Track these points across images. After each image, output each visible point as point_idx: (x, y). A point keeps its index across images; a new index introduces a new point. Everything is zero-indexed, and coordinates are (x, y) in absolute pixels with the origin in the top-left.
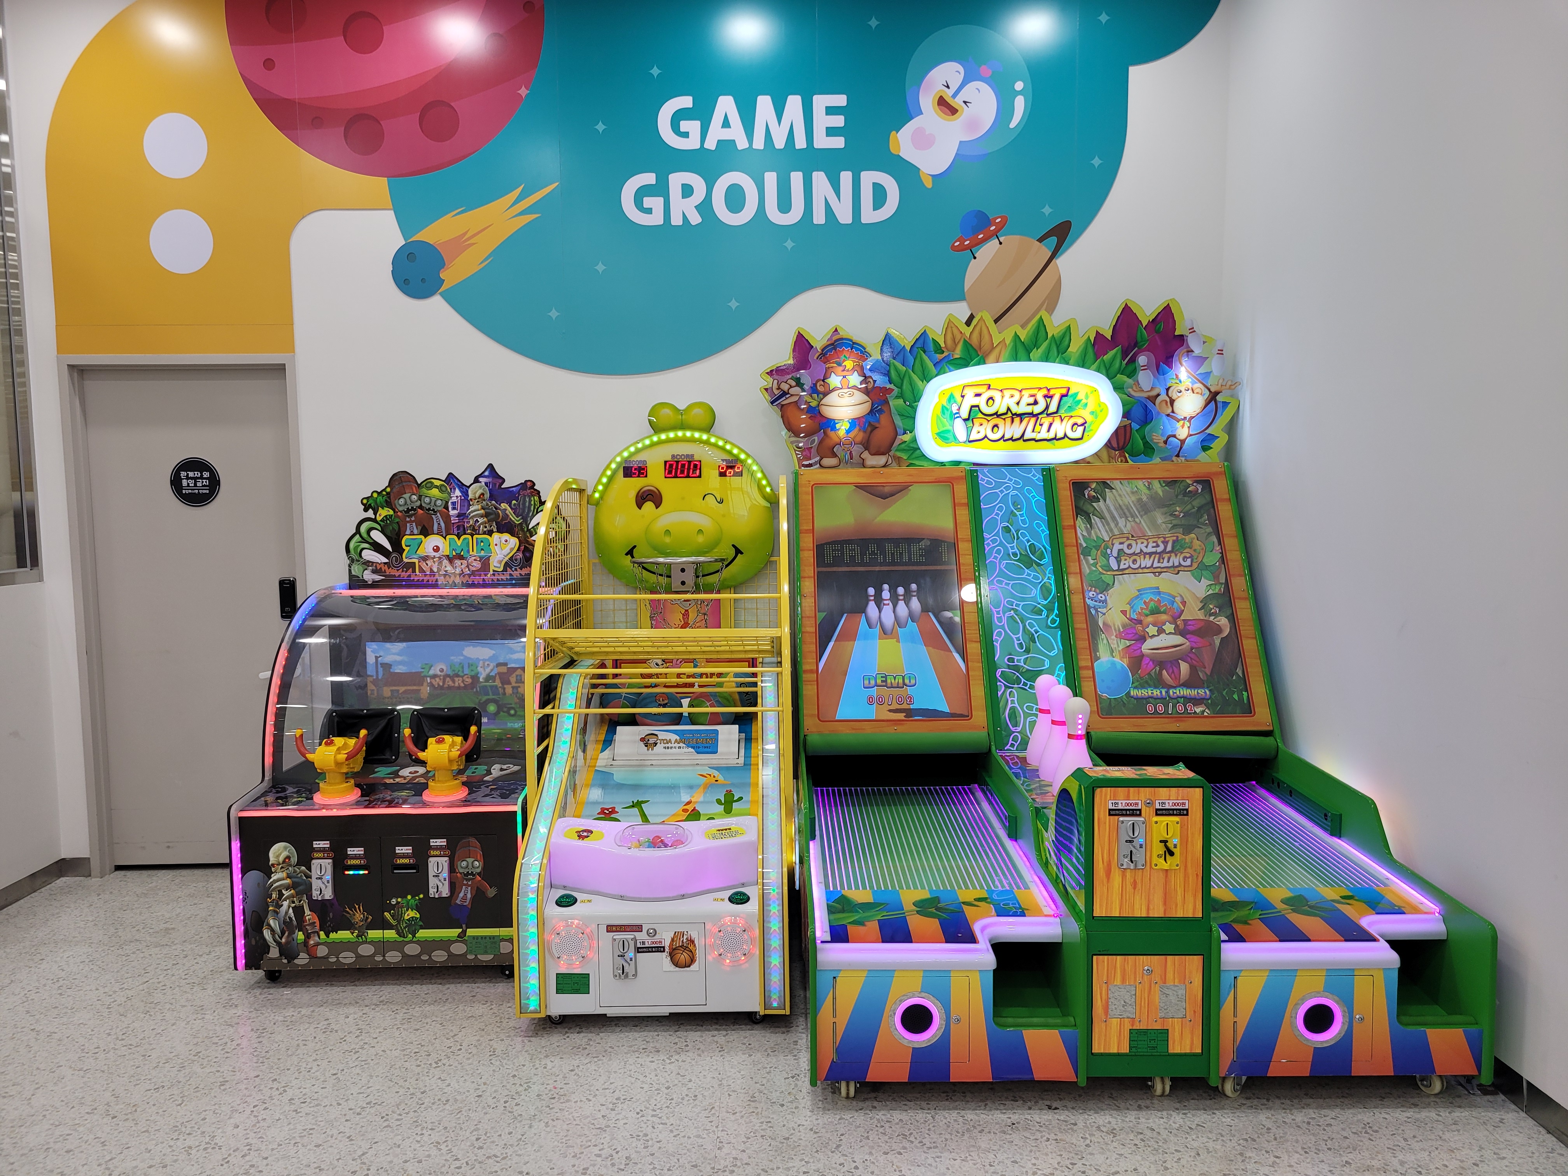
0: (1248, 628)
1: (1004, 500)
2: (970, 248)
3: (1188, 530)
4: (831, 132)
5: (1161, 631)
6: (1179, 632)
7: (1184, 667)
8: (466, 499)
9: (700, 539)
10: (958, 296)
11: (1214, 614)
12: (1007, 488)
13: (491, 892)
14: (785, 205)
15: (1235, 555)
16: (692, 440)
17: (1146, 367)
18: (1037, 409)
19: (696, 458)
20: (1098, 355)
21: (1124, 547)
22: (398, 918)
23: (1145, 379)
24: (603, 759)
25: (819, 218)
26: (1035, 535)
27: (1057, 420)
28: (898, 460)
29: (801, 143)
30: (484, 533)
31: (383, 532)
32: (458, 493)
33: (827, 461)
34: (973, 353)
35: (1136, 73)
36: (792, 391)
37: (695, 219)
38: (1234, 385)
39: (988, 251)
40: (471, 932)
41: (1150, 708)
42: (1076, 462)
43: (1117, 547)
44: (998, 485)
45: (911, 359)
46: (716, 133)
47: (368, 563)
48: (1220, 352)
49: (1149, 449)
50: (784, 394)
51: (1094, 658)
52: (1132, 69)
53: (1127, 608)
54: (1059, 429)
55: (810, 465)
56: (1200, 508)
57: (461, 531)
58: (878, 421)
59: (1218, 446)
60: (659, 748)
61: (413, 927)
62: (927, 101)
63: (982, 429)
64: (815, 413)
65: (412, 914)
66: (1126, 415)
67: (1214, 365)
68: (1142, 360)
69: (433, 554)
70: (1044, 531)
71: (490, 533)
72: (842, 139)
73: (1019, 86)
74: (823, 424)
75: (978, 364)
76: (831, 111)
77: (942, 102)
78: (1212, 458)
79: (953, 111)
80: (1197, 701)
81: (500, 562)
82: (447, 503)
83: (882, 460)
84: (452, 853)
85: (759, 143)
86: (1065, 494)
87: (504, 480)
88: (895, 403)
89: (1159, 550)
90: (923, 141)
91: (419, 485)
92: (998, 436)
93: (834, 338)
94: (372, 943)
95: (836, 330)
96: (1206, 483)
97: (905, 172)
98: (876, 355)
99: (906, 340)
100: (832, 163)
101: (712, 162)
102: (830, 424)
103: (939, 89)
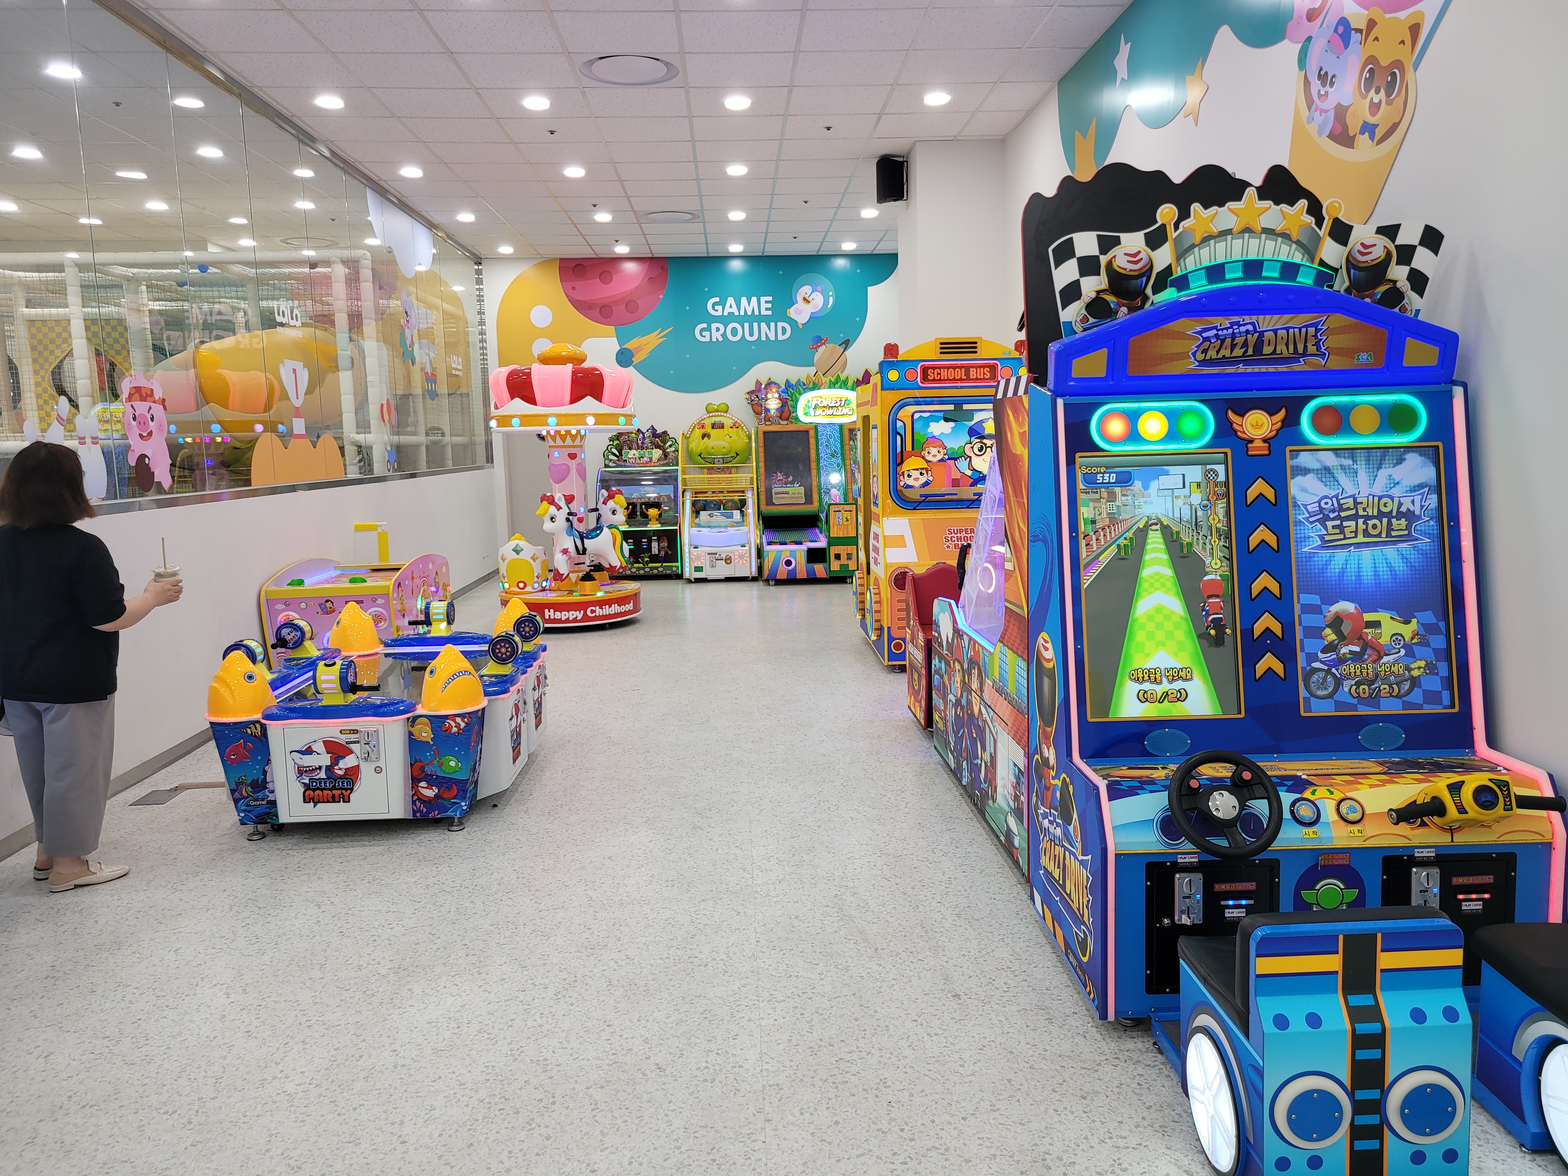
1: (826, 435)
2: (816, 348)
4: (767, 309)
8: (644, 438)
9: (724, 450)
10: (812, 365)
12: (828, 431)
13: (670, 553)
14: (751, 334)
16: (721, 416)
18: (837, 405)
19: (722, 422)
20: (854, 386)
22: (643, 560)
24: (697, 521)
25: (763, 338)
26: (836, 447)
27: (844, 408)
28: (792, 422)
29: (757, 313)
30: (650, 449)
31: (616, 449)
32: (641, 435)
33: (767, 423)
34: (816, 386)
35: (872, 291)
36: (755, 399)
37: (721, 339)
39: (822, 349)
40: (664, 564)
42: (850, 422)
44: (825, 430)
45: (795, 388)
46: (727, 310)
47: (611, 460)
50: (752, 400)
52: (869, 288)
54: (845, 411)
55: (761, 424)
57: (643, 448)
58: (785, 409)
61: (647, 563)
62: (800, 299)
63: (819, 411)
64: (763, 407)
65: (647, 559)
69: (633, 456)
70: (839, 446)
71: (652, 449)
72: (771, 312)
73: (831, 293)
75: (818, 390)
76: (766, 302)
77: (805, 299)
81: (656, 459)
82: (638, 439)
83: (786, 422)
84: (658, 540)
85: (742, 313)
86: (846, 433)
87: (657, 431)
88: (790, 403)
90: (799, 312)
91: (628, 433)
92: (825, 414)
93: (770, 381)
94: (635, 568)
95: (770, 379)
97: (793, 323)
98: (783, 387)
99: (793, 381)
100: (767, 320)
101: (725, 320)
102: (767, 410)
103: (803, 295)
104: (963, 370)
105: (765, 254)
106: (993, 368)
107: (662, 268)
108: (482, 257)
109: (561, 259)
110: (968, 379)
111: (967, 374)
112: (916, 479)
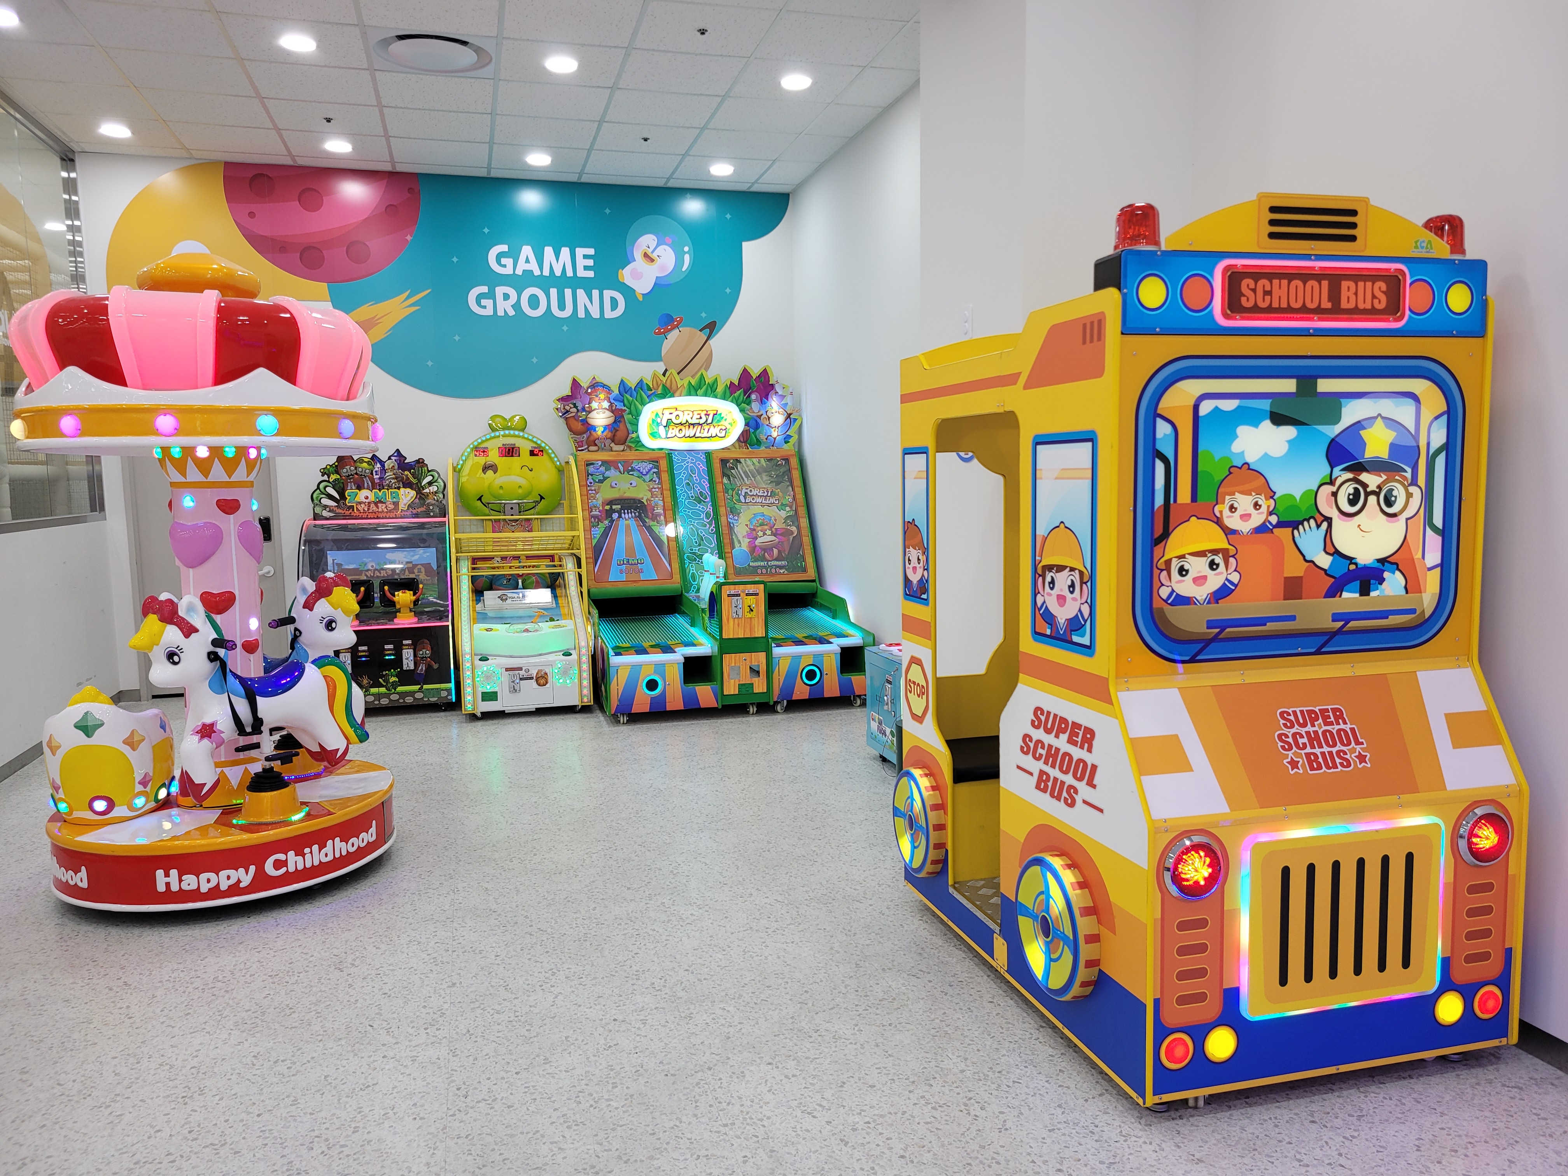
0: (806, 531)
1: (686, 469)
2: (664, 333)
3: (778, 483)
4: (586, 268)
5: (765, 534)
6: (773, 534)
7: (775, 551)
8: (383, 470)
9: (520, 491)
10: (659, 359)
11: (790, 525)
12: (688, 462)
13: (436, 666)
14: (562, 307)
15: (800, 496)
16: (514, 436)
17: (756, 400)
18: (702, 421)
19: (516, 446)
20: (732, 393)
21: (748, 491)
22: (387, 681)
23: (755, 406)
24: (479, 607)
25: (581, 314)
26: (702, 487)
27: (712, 427)
28: (630, 447)
29: (570, 273)
30: (395, 488)
31: (334, 488)
32: (379, 465)
33: (591, 448)
34: (668, 392)
35: (748, 247)
36: (571, 410)
37: (511, 313)
38: (799, 411)
39: (674, 335)
40: (425, 687)
41: (759, 571)
42: (723, 449)
43: (744, 491)
44: (683, 461)
45: (635, 393)
46: (522, 266)
47: (325, 507)
48: (791, 394)
49: (759, 443)
50: (567, 411)
51: (733, 547)
52: (744, 244)
53: (748, 523)
54: (714, 431)
55: (582, 450)
56: (784, 473)
57: (381, 487)
58: (619, 427)
59: (792, 441)
60: (509, 601)
61: (395, 685)
63: (673, 431)
64: (585, 422)
65: (393, 679)
66: (747, 424)
67: (788, 400)
68: (753, 397)
69: (364, 500)
70: (706, 485)
71: (399, 488)
72: (593, 272)
73: (686, 249)
74: (589, 428)
75: (670, 397)
76: (586, 257)
77: (646, 255)
78: (789, 447)
79: (652, 260)
80: (781, 567)
81: (405, 505)
82: (372, 471)
83: (621, 447)
84: (415, 647)
85: (546, 272)
86: (717, 466)
87: (406, 458)
88: (627, 417)
89: (766, 494)
91: (355, 461)
92: (682, 435)
93: (594, 382)
94: (373, 695)
95: (594, 378)
96: (787, 460)
97: (628, 292)
98: (616, 392)
99: (632, 383)
100: (588, 285)
101: (520, 282)
102: (593, 428)
103: (644, 248)
104: (1325, 284)
105: (583, 180)
106: (1394, 283)
107: (410, 190)
108: (76, 148)
109: (226, 163)
110: (1336, 311)
111: (1335, 295)
112: (1200, 580)
